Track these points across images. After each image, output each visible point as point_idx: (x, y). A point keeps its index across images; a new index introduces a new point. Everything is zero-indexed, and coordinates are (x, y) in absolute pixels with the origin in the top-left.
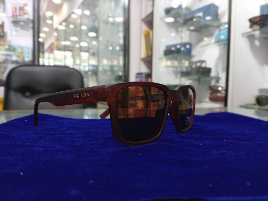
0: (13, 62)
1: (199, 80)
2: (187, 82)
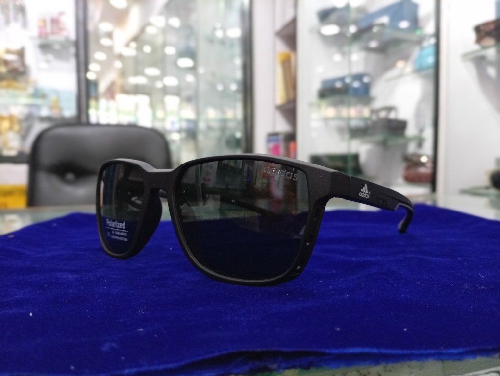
0: (43, 119)
1: (384, 144)
2: (362, 149)
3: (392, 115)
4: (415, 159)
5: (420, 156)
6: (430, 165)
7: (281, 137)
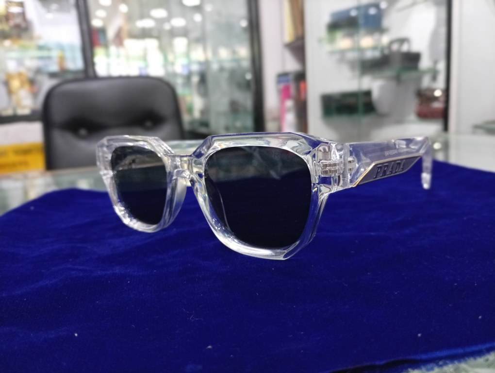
1: (398, 79)
2: (374, 85)
3: (405, 48)
4: (428, 93)
5: (433, 90)
6: (442, 99)
7: (291, 77)
